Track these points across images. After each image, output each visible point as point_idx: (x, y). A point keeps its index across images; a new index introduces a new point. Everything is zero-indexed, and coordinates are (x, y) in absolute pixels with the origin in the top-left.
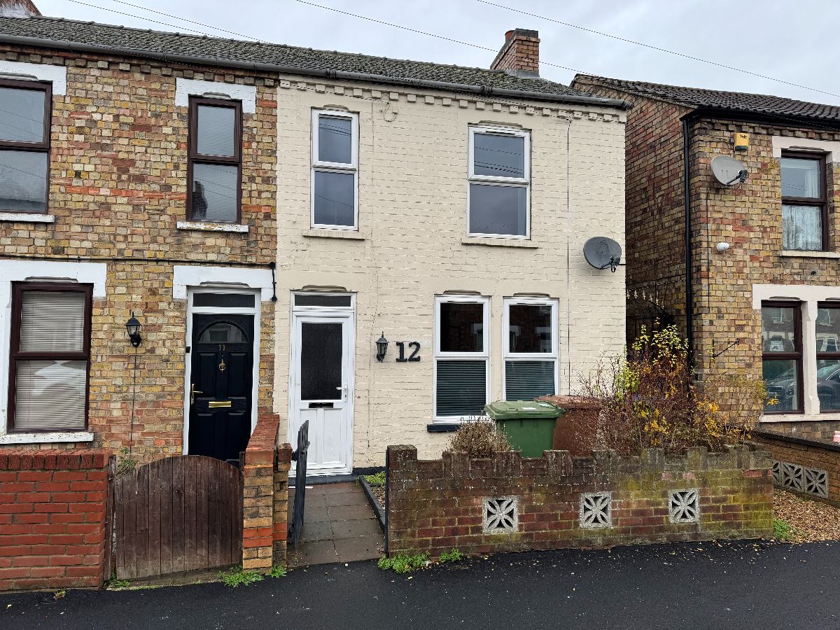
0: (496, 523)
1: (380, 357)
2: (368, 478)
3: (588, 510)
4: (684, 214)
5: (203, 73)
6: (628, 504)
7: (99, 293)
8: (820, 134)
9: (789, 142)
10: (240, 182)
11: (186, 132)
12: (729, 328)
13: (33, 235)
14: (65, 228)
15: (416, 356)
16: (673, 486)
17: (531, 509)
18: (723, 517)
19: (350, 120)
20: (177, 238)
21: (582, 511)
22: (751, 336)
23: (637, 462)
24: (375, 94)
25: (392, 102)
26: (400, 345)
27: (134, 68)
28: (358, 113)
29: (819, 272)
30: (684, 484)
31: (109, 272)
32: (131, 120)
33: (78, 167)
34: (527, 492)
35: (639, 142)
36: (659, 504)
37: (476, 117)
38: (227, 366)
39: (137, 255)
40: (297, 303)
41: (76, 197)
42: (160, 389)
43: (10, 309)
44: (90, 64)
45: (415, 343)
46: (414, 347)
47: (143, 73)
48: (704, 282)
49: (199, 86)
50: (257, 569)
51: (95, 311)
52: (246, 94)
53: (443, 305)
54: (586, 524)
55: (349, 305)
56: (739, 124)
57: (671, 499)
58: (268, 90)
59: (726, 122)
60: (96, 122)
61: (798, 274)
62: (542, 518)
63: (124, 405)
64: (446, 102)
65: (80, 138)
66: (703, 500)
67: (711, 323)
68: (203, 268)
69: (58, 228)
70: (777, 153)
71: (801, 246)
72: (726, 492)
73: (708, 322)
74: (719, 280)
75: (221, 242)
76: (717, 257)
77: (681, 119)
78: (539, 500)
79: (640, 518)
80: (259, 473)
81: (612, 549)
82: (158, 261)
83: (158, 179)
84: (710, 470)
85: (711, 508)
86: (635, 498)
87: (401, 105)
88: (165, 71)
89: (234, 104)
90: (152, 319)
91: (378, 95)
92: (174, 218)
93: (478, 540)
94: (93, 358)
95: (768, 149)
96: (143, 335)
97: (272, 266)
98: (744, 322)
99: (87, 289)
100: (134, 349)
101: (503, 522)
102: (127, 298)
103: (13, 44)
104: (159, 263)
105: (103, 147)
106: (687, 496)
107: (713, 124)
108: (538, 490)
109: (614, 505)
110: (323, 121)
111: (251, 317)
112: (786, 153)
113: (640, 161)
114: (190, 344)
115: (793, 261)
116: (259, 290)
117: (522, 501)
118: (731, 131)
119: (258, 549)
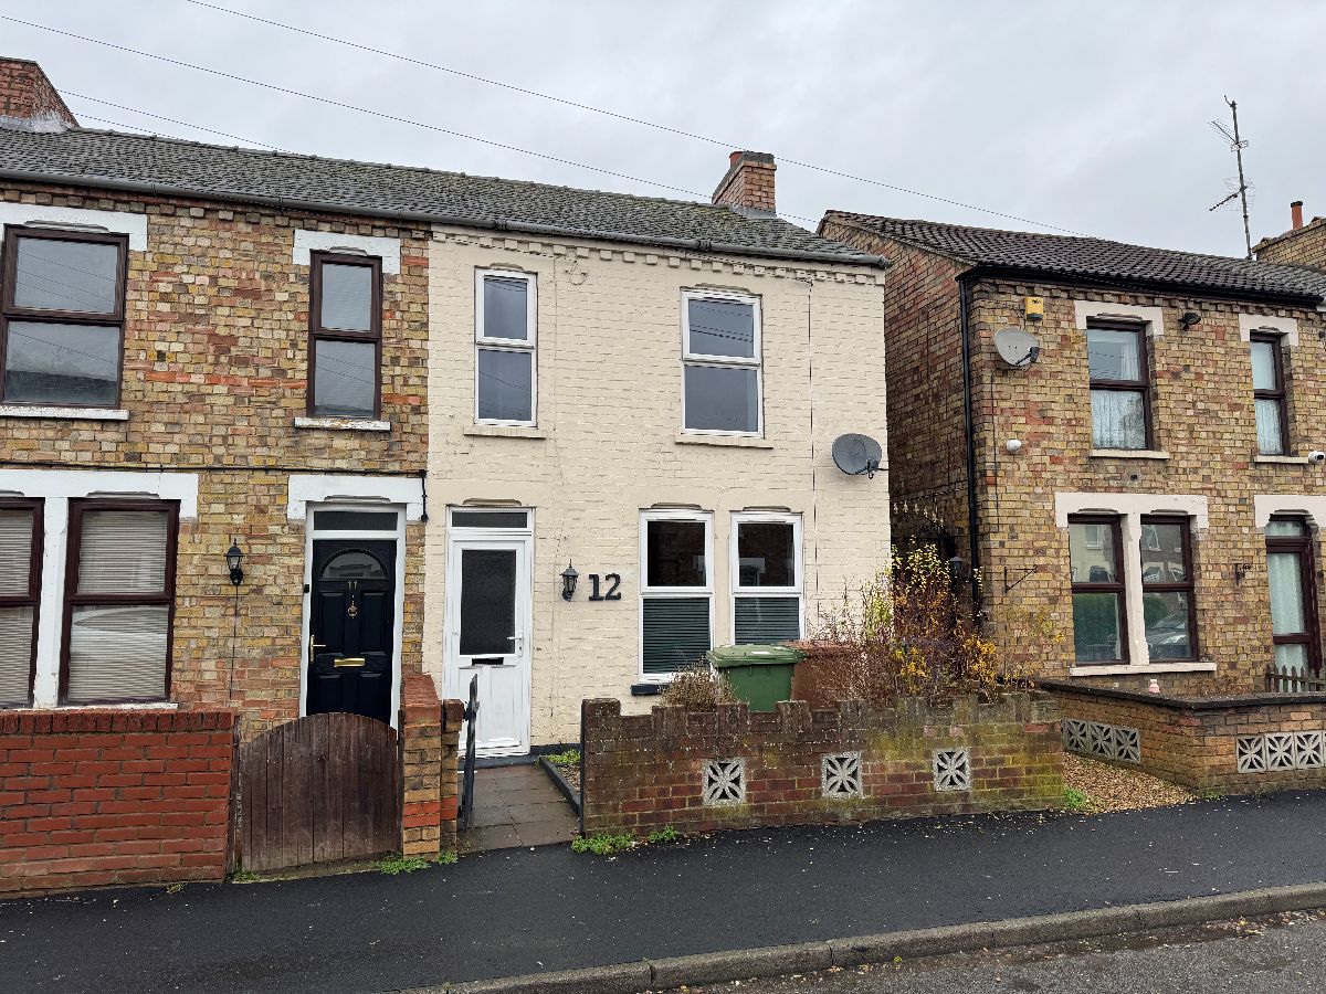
0: (719, 793)
1: (568, 594)
2: (552, 757)
3: (833, 775)
4: (963, 403)
5: (330, 222)
6: (883, 768)
7: (188, 511)
8: (1136, 297)
9: (1096, 308)
10: (378, 364)
11: (307, 298)
12: (1026, 550)
13: (100, 436)
14: (142, 427)
15: (615, 593)
16: (939, 744)
17: (762, 774)
18: (1000, 784)
19: (524, 282)
20: (293, 439)
21: (824, 777)
22: (1055, 561)
23: (893, 714)
24: (558, 250)
25: (579, 261)
26: (595, 578)
27: (238, 217)
28: (536, 274)
29: (1141, 476)
30: (950, 742)
31: (201, 484)
32: (233, 283)
33: (161, 346)
34: (757, 753)
35: (908, 306)
36: (921, 767)
37: (692, 279)
38: (360, 608)
39: (240, 463)
40: (455, 524)
41: (159, 386)
42: (269, 642)
43: (65, 536)
44: (179, 212)
45: (614, 576)
46: (612, 582)
47: (248, 222)
48: (991, 490)
49: (326, 240)
50: (422, 854)
51: (182, 538)
52: (387, 249)
53: (651, 524)
54: (830, 793)
55: (524, 525)
56: (1029, 285)
57: (936, 761)
58: (416, 244)
59: (1014, 283)
60: (186, 285)
61: (1114, 478)
62: (775, 785)
63: (220, 665)
64: (651, 259)
65: (164, 307)
66: (975, 762)
67: (1002, 544)
68: (329, 477)
69: (133, 427)
70: (1082, 324)
71: (1118, 444)
72: (1004, 751)
73: (997, 545)
74: (1011, 488)
75: (354, 443)
76: (1006, 458)
77: (957, 279)
78: (771, 762)
79: (899, 785)
80: (424, 733)
81: (865, 825)
82: (267, 470)
83: (269, 361)
84: (981, 724)
85: (985, 773)
86: (892, 760)
87: (593, 264)
88: (279, 221)
89: (371, 262)
90: (258, 549)
91: (562, 250)
92: (289, 413)
93: (697, 815)
94: (179, 601)
95: (1070, 317)
96: (245, 569)
97: (422, 474)
98: (1045, 543)
99: (172, 509)
100: (235, 588)
101: (728, 791)
102: (227, 519)
103: (77, 186)
104: (270, 473)
105: (196, 319)
106: (955, 756)
107: (997, 286)
108: (770, 750)
109: (865, 769)
110: (490, 285)
111: (393, 543)
112: (1093, 323)
113: (910, 332)
114: (308, 581)
115: (1107, 462)
116: (404, 506)
117: (749, 765)
118: (1019, 295)
119: (421, 830)
